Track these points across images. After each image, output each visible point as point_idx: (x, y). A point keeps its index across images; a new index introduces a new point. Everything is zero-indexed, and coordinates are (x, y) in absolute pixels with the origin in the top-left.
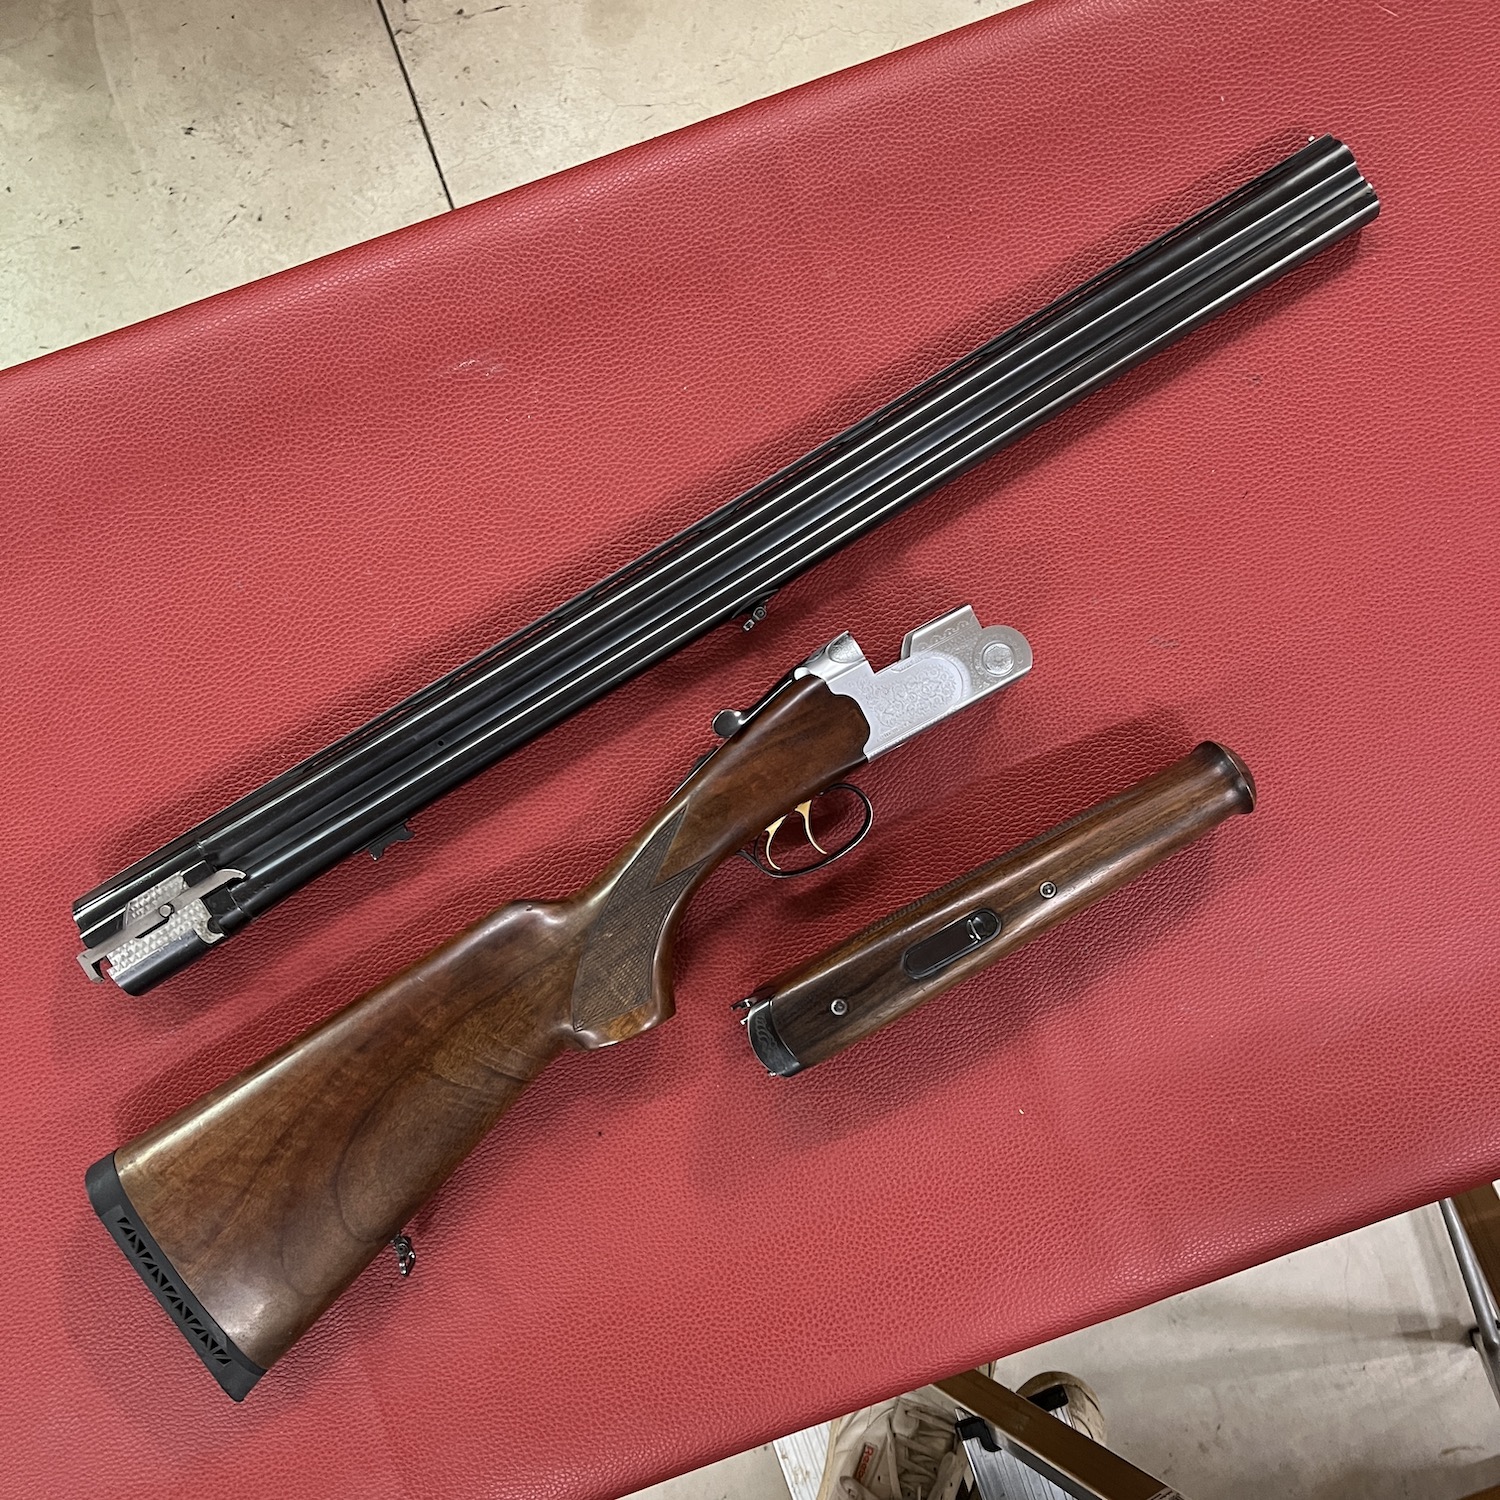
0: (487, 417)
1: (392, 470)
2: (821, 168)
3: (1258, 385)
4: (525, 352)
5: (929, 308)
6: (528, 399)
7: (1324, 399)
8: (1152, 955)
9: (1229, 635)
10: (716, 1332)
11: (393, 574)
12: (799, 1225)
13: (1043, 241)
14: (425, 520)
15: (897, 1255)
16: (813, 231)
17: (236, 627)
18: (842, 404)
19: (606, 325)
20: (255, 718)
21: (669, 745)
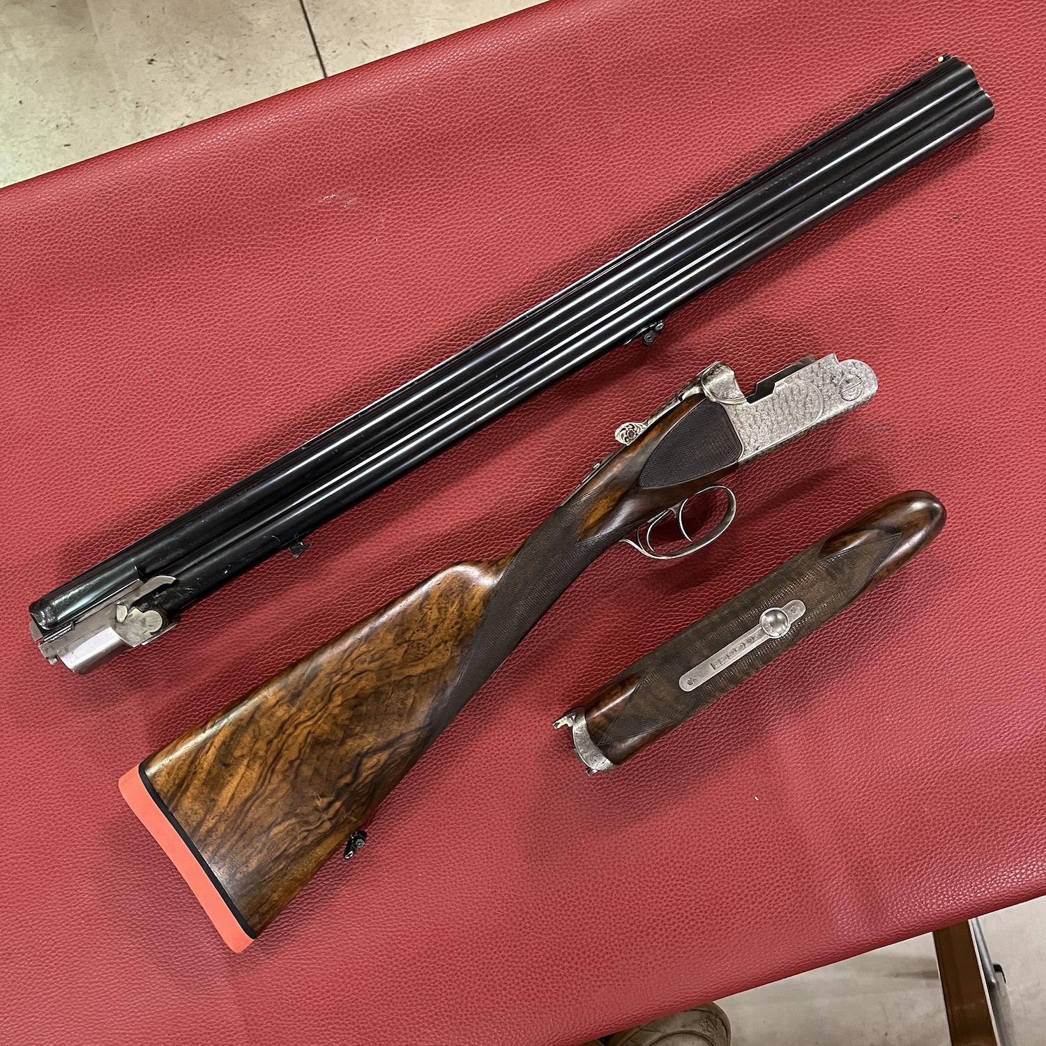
0: (344, 240)
1: (269, 281)
2: (611, 46)
3: (957, 223)
4: (375, 189)
5: (695, 158)
6: (377, 226)
7: (1011, 234)
8: (864, 677)
9: (931, 421)
10: (510, 966)
11: (268, 362)
12: (578, 883)
13: (787, 107)
14: (294, 320)
15: (655, 910)
16: (604, 96)
17: (145, 401)
18: (624, 233)
19: (440, 168)
20: (158, 473)
21: (481, 500)
